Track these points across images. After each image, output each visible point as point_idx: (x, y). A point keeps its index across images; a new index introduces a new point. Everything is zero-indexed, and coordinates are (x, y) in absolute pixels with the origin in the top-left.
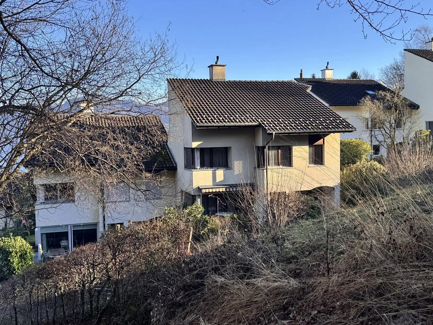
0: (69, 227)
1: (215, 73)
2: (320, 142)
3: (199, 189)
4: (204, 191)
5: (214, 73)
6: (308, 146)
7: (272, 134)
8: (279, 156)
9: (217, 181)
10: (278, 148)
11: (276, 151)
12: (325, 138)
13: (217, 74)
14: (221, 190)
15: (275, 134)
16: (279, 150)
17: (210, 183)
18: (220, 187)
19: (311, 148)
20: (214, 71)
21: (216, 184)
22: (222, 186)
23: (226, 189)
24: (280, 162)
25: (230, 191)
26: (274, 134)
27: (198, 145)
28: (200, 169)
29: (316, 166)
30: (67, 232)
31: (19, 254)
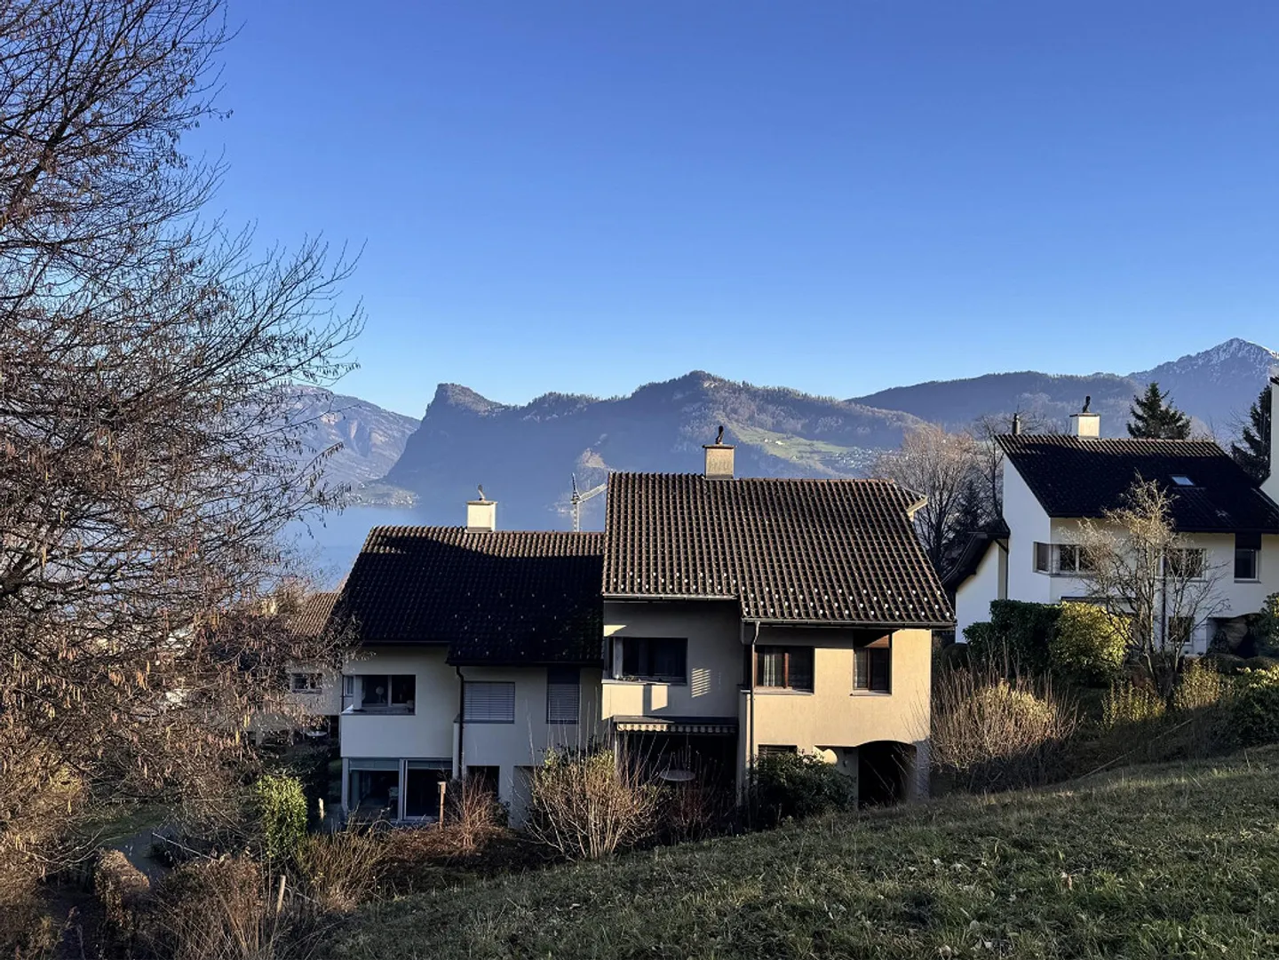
0: (402, 762)
1: (710, 463)
2: (881, 642)
3: (613, 723)
4: (621, 727)
5: (708, 462)
6: (852, 651)
7: (753, 624)
8: (787, 666)
9: (653, 708)
10: (782, 650)
11: (780, 655)
12: (894, 634)
13: (716, 464)
14: (658, 728)
15: (761, 624)
16: (787, 655)
17: (637, 711)
18: (656, 721)
19: (863, 654)
20: (708, 458)
21: (650, 715)
22: (660, 721)
23: (669, 727)
24: (786, 679)
25: (677, 732)
26: (758, 625)
27: (616, 632)
28: (619, 679)
29: (872, 693)
30: (397, 773)
31: (277, 816)
